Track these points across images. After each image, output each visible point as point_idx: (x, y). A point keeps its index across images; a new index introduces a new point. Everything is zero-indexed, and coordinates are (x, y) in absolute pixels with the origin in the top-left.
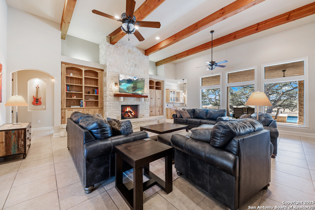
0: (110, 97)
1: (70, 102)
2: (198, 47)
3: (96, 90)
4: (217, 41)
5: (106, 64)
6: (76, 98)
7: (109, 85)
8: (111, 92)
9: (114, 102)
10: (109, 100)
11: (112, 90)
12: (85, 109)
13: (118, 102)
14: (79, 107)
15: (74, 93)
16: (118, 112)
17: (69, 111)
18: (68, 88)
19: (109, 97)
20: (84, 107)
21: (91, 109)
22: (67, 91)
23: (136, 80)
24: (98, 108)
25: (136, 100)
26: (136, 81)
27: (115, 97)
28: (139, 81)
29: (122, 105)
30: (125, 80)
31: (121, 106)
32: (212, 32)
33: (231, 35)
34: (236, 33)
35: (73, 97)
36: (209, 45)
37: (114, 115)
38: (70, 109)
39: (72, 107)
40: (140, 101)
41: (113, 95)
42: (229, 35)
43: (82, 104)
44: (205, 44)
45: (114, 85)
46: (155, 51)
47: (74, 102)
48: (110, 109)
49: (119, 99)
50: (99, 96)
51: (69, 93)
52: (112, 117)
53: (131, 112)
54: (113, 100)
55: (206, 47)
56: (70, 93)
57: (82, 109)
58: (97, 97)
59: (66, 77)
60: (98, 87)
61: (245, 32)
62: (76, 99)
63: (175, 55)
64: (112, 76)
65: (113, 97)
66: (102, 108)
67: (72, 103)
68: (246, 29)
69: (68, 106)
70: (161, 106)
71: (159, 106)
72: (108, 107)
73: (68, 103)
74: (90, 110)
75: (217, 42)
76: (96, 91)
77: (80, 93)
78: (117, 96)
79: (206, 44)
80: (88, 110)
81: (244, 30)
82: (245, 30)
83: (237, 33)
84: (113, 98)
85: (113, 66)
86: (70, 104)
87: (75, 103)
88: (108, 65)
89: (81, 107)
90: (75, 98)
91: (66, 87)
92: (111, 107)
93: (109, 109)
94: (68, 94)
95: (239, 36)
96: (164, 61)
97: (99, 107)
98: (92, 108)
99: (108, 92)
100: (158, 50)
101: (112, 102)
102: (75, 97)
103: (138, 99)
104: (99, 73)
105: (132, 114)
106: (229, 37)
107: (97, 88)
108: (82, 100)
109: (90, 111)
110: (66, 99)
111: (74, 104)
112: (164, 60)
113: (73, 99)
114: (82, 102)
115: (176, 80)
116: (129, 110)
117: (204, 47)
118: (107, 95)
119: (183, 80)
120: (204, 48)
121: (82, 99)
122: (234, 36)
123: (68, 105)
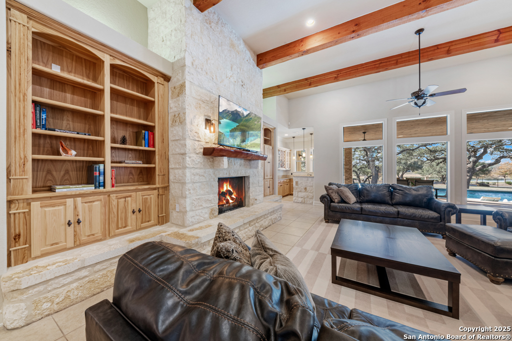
0: (194, 156)
1: (49, 172)
2: (362, 65)
3: (147, 132)
4: (409, 57)
5: (184, 58)
6: (76, 156)
7: (192, 124)
8: (197, 143)
9: (202, 171)
10: (191, 166)
11: (199, 137)
12: (113, 196)
13: (211, 171)
14: (90, 188)
15: (65, 138)
16: (212, 196)
17: (47, 209)
18: (44, 116)
19: (191, 155)
20: (109, 187)
21: (133, 194)
22: (36, 126)
23: (247, 116)
24: (155, 189)
25: (245, 165)
26: (247, 118)
27: (205, 156)
28: (251, 118)
29: (219, 179)
30: (229, 111)
31: (217, 180)
32: (419, 32)
33: (439, 47)
34: (450, 44)
35: (66, 152)
36: (388, 63)
37: (205, 205)
38: (51, 197)
39: (60, 190)
40: (250, 168)
41: (202, 150)
42: (436, 48)
43: (102, 178)
44: (380, 60)
45: (204, 123)
46: (288, 58)
47: (67, 172)
48: (194, 189)
49: (213, 161)
50: (157, 153)
51: (45, 136)
52: (200, 211)
53: (230, 193)
54: (202, 166)
55: (383, 67)
56: (51, 137)
57: (102, 197)
58: (148, 156)
59: (33, 69)
60: (154, 127)
61: (471, 43)
62: (76, 161)
63: (306, 79)
64: (199, 98)
65: (201, 155)
66: (166, 188)
67: (58, 175)
68: (473, 39)
69: (44, 186)
70: (271, 177)
71: (269, 177)
72: (190, 185)
73: (42, 174)
74: (130, 196)
75: (407, 59)
76: (147, 137)
77: (96, 141)
78: (209, 152)
79: (382, 61)
80: (125, 198)
81: (469, 40)
82: (471, 40)
83: (453, 44)
84: (199, 159)
85: (200, 70)
86: (49, 177)
87: (73, 174)
88: (188, 62)
89: (97, 190)
90: (72, 155)
91: (35, 113)
92: (198, 184)
93: (192, 191)
94: (42, 141)
95: (457, 51)
96: (279, 89)
97: (157, 185)
98: (136, 191)
99: (189, 143)
100: (296, 55)
101: (197, 171)
102: (74, 153)
103: (247, 163)
104: (156, 85)
105: (233, 196)
106: (436, 51)
107: (151, 129)
108: (102, 166)
109: (129, 199)
110: (33, 160)
111: (67, 177)
112: (278, 87)
113: (64, 161)
114: (102, 170)
115: (289, 128)
116: (227, 188)
117: (377, 66)
118: (187, 151)
119: (304, 129)
120: (377, 68)
121: (103, 162)
122: (447, 49)
123: (40, 184)
